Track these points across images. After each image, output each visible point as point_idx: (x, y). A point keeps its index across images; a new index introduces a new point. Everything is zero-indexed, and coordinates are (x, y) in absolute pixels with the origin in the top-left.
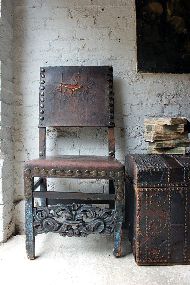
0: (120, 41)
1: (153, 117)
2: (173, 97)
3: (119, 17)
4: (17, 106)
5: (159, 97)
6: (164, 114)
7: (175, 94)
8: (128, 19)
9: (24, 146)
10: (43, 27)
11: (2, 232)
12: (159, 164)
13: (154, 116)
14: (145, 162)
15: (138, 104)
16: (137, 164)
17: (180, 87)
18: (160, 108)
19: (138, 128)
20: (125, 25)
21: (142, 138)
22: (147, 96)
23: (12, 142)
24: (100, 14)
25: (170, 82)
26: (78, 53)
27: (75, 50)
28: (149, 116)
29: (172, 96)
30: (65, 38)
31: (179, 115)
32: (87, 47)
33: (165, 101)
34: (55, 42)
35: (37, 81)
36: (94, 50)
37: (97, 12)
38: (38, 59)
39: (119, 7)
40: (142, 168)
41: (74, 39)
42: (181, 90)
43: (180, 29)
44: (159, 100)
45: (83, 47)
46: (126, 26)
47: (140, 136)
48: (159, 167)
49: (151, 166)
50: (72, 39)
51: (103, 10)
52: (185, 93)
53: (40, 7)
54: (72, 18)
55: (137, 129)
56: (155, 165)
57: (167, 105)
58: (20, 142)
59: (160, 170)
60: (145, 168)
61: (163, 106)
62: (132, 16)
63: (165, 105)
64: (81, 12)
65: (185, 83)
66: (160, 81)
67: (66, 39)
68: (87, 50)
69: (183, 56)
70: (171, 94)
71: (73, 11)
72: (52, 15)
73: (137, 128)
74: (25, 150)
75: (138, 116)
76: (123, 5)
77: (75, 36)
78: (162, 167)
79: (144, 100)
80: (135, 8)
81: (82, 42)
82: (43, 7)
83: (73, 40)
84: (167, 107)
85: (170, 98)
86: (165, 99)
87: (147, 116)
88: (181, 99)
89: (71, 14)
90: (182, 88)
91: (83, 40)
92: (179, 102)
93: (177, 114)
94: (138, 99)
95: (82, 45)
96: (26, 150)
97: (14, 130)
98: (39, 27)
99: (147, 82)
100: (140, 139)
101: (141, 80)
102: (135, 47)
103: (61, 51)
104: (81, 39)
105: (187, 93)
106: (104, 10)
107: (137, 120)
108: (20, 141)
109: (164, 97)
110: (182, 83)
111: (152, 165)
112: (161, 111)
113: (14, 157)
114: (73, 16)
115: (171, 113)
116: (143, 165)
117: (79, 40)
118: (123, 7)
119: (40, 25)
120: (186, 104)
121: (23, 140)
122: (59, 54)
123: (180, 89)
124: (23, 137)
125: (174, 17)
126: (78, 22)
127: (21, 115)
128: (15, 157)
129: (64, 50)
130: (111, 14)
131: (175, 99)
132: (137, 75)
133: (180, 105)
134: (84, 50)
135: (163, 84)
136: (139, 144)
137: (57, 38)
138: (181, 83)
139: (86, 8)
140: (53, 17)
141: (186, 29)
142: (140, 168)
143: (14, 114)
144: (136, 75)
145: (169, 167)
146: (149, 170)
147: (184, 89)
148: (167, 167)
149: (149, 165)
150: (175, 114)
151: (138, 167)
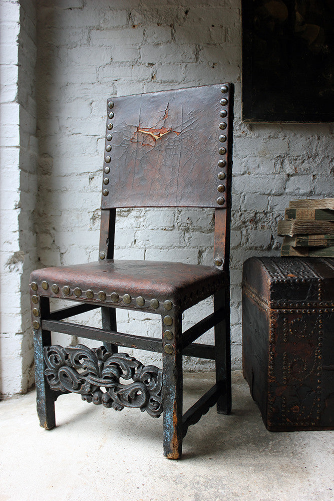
0: (214, 66)
1: (267, 195)
2: (303, 162)
3: (213, 26)
4: (42, 175)
5: (279, 161)
6: (287, 190)
7: (307, 158)
8: (229, 29)
9: (54, 241)
10: (85, 42)
11: (20, 377)
12: (303, 273)
13: (269, 194)
14: (281, 269)
15: (243, 174)
16: (269, 272)
17: (314, 145)
18: (279, 181)
19: (242, 214)
20: (223, 40)
21: (249, 230)
22: (258, 160)
23: (35, 234)
24: (182, 20)
25: (298, 135)
26: (143, 88)
27: (139, 82)
28: (260, 194)
29: (301, 161)
30: (123, 62)
31: (311, 192)
32: (159, 78)
33: (289, 169)
34: (106, 68)
35: (76, 134)
36: (171, 82)
37: (177, 16)
38: (78, 98)
39: (215, 7)
40: (277, 278)
41: (138, 64)
42: (316, 150)
43: (316, 46)
44: (278, 167)
45: (153, 77)
46: (225, 41)
47: (246, 227)
48: (304, 277)
49: (291, 275)
50: (134, 63)
51: (186, 13)
52: (323, 156)
53: (81, 9)
54: (134, 26)
55: (240, 216)
56: (298, 273)
57: (292, 176)
58: (48, 235)
59: (305, 280)
60: (282, 277)
61: (285, 177)
62: (236, 24)
63: (288, 175)
64: (150, 16)
65: (324, 139)
66: (280, 135)
67: (124, 64)
68: (159, 82)
69: (321, 93)
70: (299, 156)
71: (137, 14)
72: (102, 22)
73: (240, 213)
74: (55, 247)
75: (242, 194)
76: (220, 5)
77: (140, 57)
78: (309, 277)
79: (253, 167)
80: (241, 9)
81: (151, 69)
82: (86, 8)
83: (136, 65)
84: (292, 178)
85: (297, 164)
86: (288, 166)
87: (258, 193)
88: (315, 165)
89: (133, 20)
90: (318, 147)
91: (152, 64)
92: (312, 170)
93: (309, 190)
94: (243, 165)
95: (151, 75)
96: (58, 248)
97: (39, 214)
98: (79, 43)
99: (258, 137)
100: (244, 232)
101: (249, 132)
102: (239, 77)
103: (115, 84)
104: (149, 64)
105: (327, 155)
106: (189, 13)
107: (241, 200)
108: (47, 232)
109: (286, 161)
110: (319, 139)
111: (292, 273)
112: (280, 186)
113: (37, 259)
114: (136, 23)
115: (298, 189)
116: (278, 273)
117: (147, 65)
118: (222, 7)
119: (80, 40)
120: (324, 173)
121: (52, 231)
122: (112, 88)
123: (314, 149)
124: (53, 226)
125: (306, 25)
126: (144, 34)
127: (50, 191)
128: (39, 259)
129: (120, 82)
130: (200, 19)
131: (306, 165)
132: (242, 124)
133: (314, 176)
134: (155, 82)
135: (285, 140)
136: (244, 240)
137: (109, 62)
138: (317, 138)
139: (158, 11)
140: (102, 25)
141: (327, 46)
142: (275, 278)
143: (39, 188)
144: (240, 125)
145: (319, 277)
146: (290, 281)
147: (321, 149)
148: (316, 277)
149: (288, 273)
150: (305, 191)
151: (271, 276)
